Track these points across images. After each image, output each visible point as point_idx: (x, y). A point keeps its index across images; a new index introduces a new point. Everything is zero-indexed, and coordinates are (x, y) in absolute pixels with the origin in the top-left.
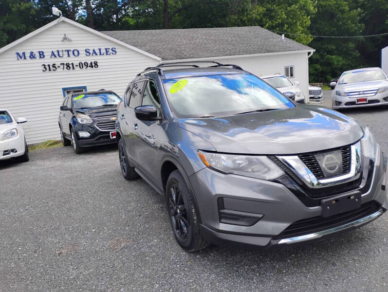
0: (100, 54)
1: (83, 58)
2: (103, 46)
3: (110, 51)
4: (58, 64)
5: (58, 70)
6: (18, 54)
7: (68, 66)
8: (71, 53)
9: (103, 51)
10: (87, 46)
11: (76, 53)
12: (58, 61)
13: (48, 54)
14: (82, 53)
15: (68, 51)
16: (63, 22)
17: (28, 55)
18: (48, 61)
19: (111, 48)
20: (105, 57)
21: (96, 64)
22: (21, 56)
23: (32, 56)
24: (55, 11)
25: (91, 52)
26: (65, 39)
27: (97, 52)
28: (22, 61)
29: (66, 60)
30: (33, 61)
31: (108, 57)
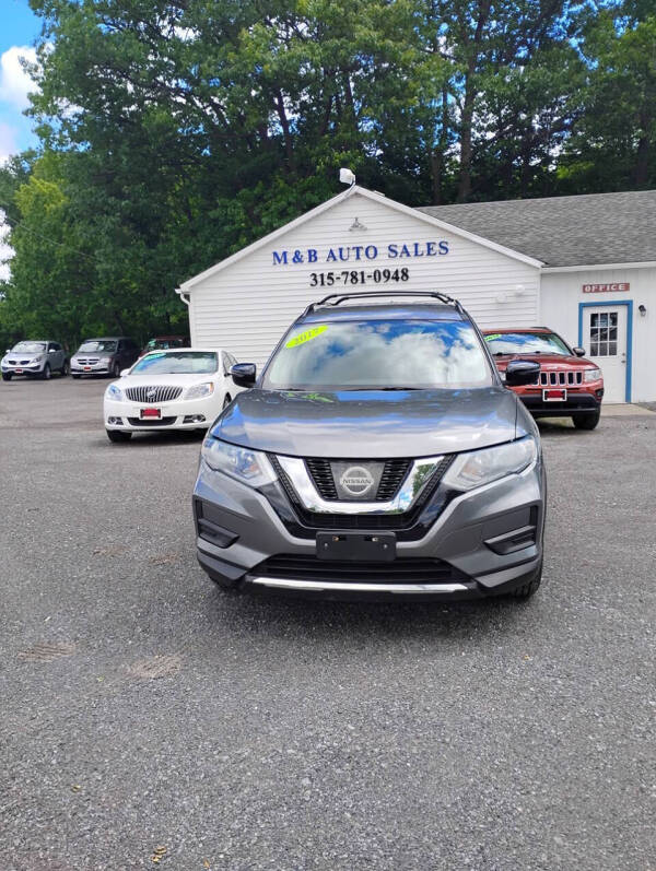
0: (416, 255)
1: (384, 262)
2: (423, 237)
3: (437, 248)
4: (337, 273)
5: (337, 283)
6: (275, 254)
7: (354, 276)
8: (362, 252)
9: (423, 248)
10: (392, 240)
11: (371, 252)
12: (337, 268)
13: (322, 255)
14: (383, 251)
15: (358, 249)
16: (357, 195)
17: (290, 257)
18: (322, 267)
19: (438, 242)
20: (425, 259)
21: (405, 273)
22: (280, 258)
23: (297, 258)
24: (346, 175)
25: (399, 250)
26: (356, 226)
27: (411, 250)
28: (281, 267)
29: (352, 265)
30: (299, 267)
31: (430, 259)
